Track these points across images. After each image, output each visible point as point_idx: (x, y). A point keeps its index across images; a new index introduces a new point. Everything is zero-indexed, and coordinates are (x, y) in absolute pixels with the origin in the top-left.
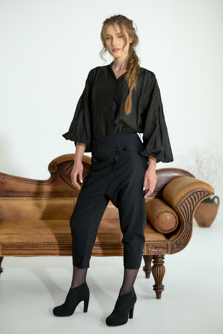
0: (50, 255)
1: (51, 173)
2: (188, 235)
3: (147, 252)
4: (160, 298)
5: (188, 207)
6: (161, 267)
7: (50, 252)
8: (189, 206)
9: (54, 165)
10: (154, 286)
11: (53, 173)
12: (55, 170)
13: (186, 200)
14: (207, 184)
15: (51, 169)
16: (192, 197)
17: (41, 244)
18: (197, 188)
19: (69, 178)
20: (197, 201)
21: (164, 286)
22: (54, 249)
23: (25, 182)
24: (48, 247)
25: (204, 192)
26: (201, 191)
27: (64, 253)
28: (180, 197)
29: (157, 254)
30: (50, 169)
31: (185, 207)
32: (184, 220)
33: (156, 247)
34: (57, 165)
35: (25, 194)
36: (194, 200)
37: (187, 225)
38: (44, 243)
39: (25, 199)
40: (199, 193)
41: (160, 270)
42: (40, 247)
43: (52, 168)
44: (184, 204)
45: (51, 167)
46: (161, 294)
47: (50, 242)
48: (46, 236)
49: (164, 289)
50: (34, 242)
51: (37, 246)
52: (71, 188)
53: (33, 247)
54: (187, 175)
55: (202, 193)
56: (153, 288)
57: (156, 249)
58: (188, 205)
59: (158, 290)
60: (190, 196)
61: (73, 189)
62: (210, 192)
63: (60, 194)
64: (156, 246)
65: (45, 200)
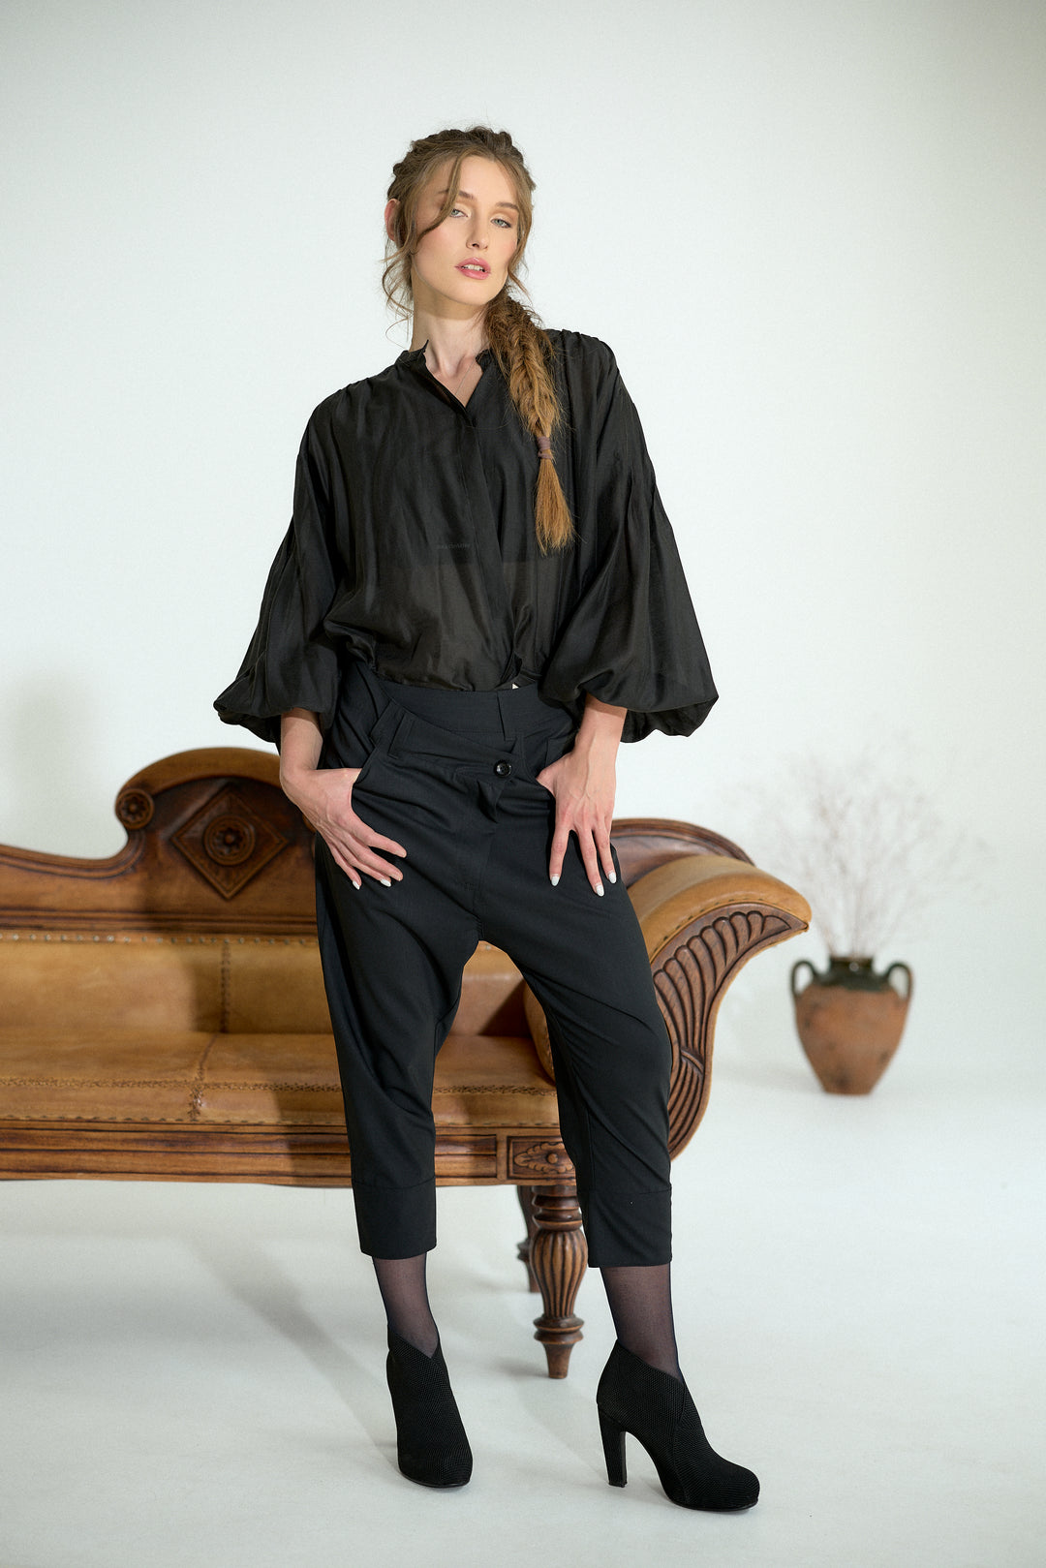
0: (87, 1175)
1: (130, 831)
2: (688, 1103)
3: (508, 1171)
4: (565, 1375)
5: (692, 980)
6: (568, 1241)
7: (88, 1160)
8: (694, 975)
9: (141, 796)
10: (538, 1323)
11: (138, 830)
12: (144, 814)
13: (686, 951)
14: (779, 886)
15: (129, 812)
16: (711, 937)
17: (48, 1125)
18: (732, 902)
19: (206, 852)
20: (732, 956)
21: (581, 1323)
22: (106, 1147)
23: (14, 866)
24: (80, 1139)
25: (764, 918)
26: (749, 914)
27: (147, 1168)
28: (661, 937)
29: (551, 1183)
30: (124, 813)
31: (676, 980)
32: (674, 1038)
33: (550, 1153)
34: (155, 797)
35: (15, 917)
36: (717, 950)
37: (684, 1061)
38: (62, 1120)
39: (16, 937)
40: (739, 921)
41: (564, 1252)
42: (42, 1137)
43: (133, 807)
44: (674, 967)
45: (129, 802)
46: (567, 1358)
47: (90, 1117)
48: (72, 1094)
49: (581, 1337)
50: (17, 1116)
51: (32, 1132)
52: (214, 896)
53: (13, 1138)
54: (718, 849)
55: (756, 920)
56: (534, 1329)
57: (548, 1162)
58: (690, 973)
59: (554, 1340)
60: (700, 936)
61: (223, 897)
62: (788, 916)
63: (167, 920)
64: (546, 1147)
65: (99, 942)
